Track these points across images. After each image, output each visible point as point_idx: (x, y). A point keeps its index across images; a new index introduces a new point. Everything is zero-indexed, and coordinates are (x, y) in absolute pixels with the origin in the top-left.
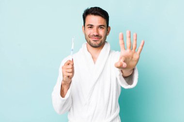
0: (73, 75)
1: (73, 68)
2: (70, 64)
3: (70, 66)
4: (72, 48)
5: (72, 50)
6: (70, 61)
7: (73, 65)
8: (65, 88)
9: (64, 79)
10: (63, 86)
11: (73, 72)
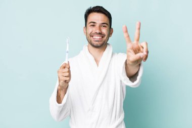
0: (70, 79)
1: (69, 72)
2: (66, 67)
3: (66, 70)
4: (67, 49)
5: (68, 52)
6: (66, 64)
7: (69, 68)
8: (62, 93)
9: (61, 84)
10: (59, 91)
11: (69, 76)
